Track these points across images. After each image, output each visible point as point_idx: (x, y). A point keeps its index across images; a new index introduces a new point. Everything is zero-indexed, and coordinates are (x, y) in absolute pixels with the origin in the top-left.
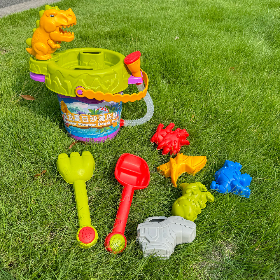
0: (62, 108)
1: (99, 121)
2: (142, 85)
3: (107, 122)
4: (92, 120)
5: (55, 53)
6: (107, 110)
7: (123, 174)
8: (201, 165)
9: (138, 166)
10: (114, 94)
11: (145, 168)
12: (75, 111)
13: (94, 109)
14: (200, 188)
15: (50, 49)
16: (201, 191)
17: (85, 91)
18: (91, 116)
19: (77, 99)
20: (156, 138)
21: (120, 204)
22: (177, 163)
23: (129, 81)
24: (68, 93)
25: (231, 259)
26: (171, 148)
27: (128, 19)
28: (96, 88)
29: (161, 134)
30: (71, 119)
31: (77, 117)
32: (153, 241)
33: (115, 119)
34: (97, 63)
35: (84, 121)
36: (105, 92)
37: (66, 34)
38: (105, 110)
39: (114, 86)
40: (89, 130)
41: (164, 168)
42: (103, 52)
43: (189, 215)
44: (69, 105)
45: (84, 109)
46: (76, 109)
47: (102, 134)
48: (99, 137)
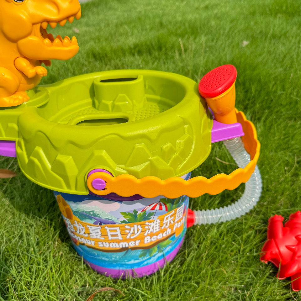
0: (62, 208)
1: (146, 234)
3: (162, 231)
4: (129, 235)
5: (39, 89)
6: (164, 207)
12: (91, 218)
13: (135, 212)
15: (23, 80)
17: (113, 179)
18: (127, 227)
20: (276, 253)
24: (68, 186)
28: (139, 168)
30: (82, 233)
31: (96, 231)
33: (179, 221)
34: (132, 101)
35: (110, 238)
37: (57, 41)
38: (161, 208)
39: (184, 154)
40: (124, 255)
42: (142, 76)
44: (74, 206)
45: (111, 213)
46: (92, 213)
47: (154, 258)
48: (147, 264)
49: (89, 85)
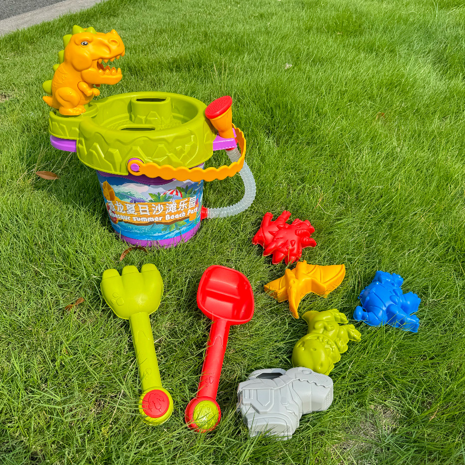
0: (106, 193)
1: (166, 213)
2: (235, 151)
3: (179, 213)
4: (155, 211)
5: (91, 103)
6: (179, 194)
7: (210, 300)
8: (336, 281)
9: (234, 286)
10: (190, 169)
11: (246, 288)
12: (128, 198)
13: (159, 194)
14: (336, 319)
15: (83, 97)
16: (339, 324)
17: (144, 165)
18: (153, 205)
19: (131, 178)
20: (262, 236)
21: (208, 351)
22: (297, 278)
23: (215, 145)
24: (115, 169)
25: (392, 433)
26: (286, 253)
27: (206, 35)
28: (160, 160)
29: (270, 230)
30: (121, 211)
31: (131, 208)
32: (265, 411)
33: (192, 208)
34: (161, 118)
35: (141, 213)
36: (176, 165)
37: (107, 71)
38: (177, 194)
39: (190, 154)
40: (151, 228)
41: (276, 286)
42: (170, 98)
43: (322, 365)
44: (116, 189)
45: (142, 193)
46: (129, 194)
47: (173, 233)
48: (168, 237)
49: (128, 102)
